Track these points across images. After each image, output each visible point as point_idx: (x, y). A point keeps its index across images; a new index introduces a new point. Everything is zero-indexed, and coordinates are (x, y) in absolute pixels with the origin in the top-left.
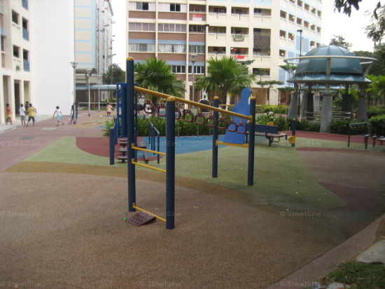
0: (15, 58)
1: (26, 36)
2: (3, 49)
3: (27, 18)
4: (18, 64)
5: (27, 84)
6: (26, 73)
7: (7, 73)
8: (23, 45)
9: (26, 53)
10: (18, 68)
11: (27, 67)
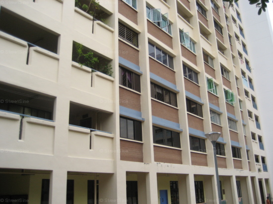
0: (257, 163)
1: (262, 147)
2: (248, 159)
3: (260, 135)
4: (259, 167)
5: (267, 181)
6: (265, 173)
7: (253, 175)
8: (260, 153)
9: (263, 159)
10: (259, 170)
11: (265, 169)
